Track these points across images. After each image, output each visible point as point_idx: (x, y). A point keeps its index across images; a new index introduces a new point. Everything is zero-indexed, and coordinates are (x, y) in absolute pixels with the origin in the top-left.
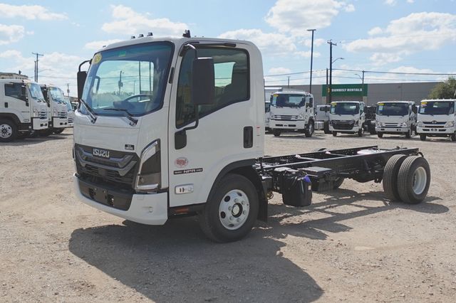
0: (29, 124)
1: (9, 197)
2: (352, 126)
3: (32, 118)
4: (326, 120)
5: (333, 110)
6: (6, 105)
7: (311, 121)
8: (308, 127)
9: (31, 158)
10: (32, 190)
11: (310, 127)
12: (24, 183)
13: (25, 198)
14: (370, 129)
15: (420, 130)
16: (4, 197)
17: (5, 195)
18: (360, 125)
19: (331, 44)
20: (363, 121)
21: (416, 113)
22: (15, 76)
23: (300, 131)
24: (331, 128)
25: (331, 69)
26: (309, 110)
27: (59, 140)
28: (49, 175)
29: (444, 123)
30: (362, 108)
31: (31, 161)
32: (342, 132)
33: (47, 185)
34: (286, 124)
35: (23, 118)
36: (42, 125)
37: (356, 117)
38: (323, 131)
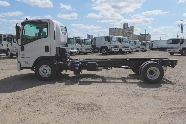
6: (105, 43)
35: (109, 47)
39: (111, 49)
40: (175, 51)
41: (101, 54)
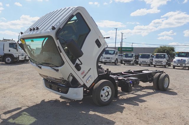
0: (17, 58)
1: (14, 86)
2: (130, 62)
3: (19, 56)
4: (121, 59)
5: (124, 56)
6: (9, 51)
7: (117, 59)
8: (116, 62)
9: (19, 71)
10: (22, 83)
11: (116, 61)
12: (19, 80)
13: (20, 86)
14: (136, 63)
15: (154, 64)
16: (12, 86)
17: (12, 85)
18: (133, 61)
19: (122, 33)
20: (134, 60)
21: (152, 58)
22: (10, 41)
23: (113, 63)
24: (123, 62)
25: (122, 42)
26: (116, 56)
27: (28, 64)
28: (28, 77)
29: (162, 61)
30: (134, 55)
31: (19, 72)
32: (127, 64)
33: (27, 81)
34: (108, 60)
35: (15, 56)
36: (22, 58)
37: (132, 59)
38: (120, 63)
39: (19, 58)
40: (111, 61)
41: (4, 63)
